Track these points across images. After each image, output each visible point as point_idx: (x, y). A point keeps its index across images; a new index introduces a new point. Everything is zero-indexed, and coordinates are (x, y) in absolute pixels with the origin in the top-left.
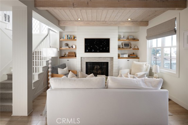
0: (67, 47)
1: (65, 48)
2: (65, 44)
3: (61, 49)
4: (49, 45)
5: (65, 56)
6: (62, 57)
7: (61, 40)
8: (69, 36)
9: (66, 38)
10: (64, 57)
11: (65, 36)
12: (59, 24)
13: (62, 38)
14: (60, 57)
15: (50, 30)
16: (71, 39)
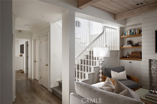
0: (130, 46)
1: (127, 46)
2: (128, 41)
3: (122, 48)
4: (105, 44)
5: (128, 56)
6: (124, 57)
7: (122, 37)
8: (133, 31)
9: (129, 34)
10: (126, 57)
11: (127, 31)
12: (115, 18)
13: (124, 35)
14: (122, 57)
15: (106, 27)
16: (136, 34)
